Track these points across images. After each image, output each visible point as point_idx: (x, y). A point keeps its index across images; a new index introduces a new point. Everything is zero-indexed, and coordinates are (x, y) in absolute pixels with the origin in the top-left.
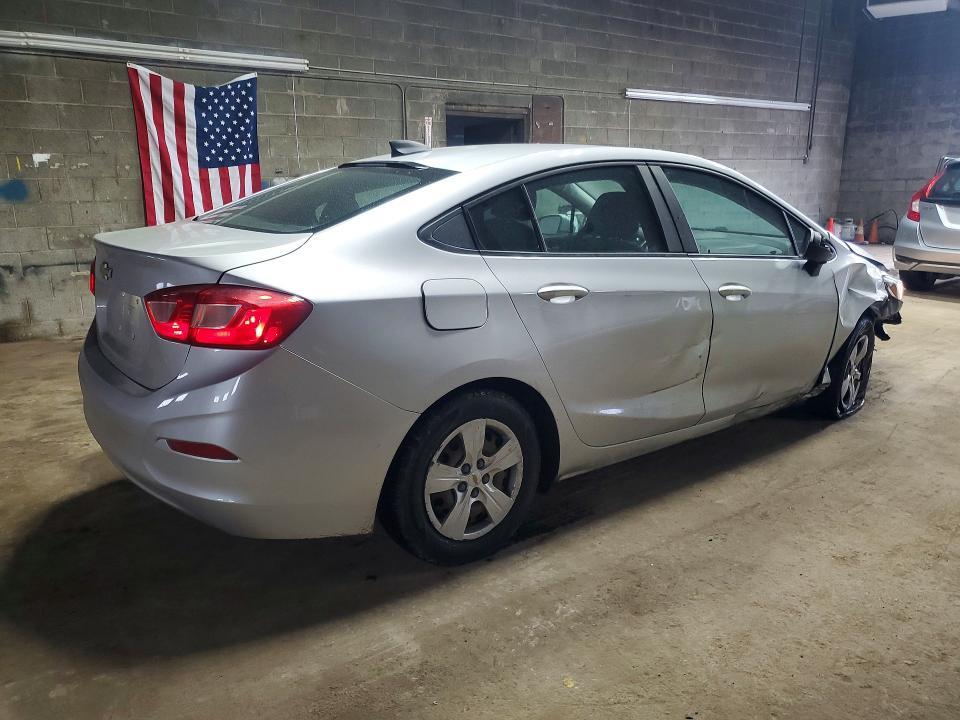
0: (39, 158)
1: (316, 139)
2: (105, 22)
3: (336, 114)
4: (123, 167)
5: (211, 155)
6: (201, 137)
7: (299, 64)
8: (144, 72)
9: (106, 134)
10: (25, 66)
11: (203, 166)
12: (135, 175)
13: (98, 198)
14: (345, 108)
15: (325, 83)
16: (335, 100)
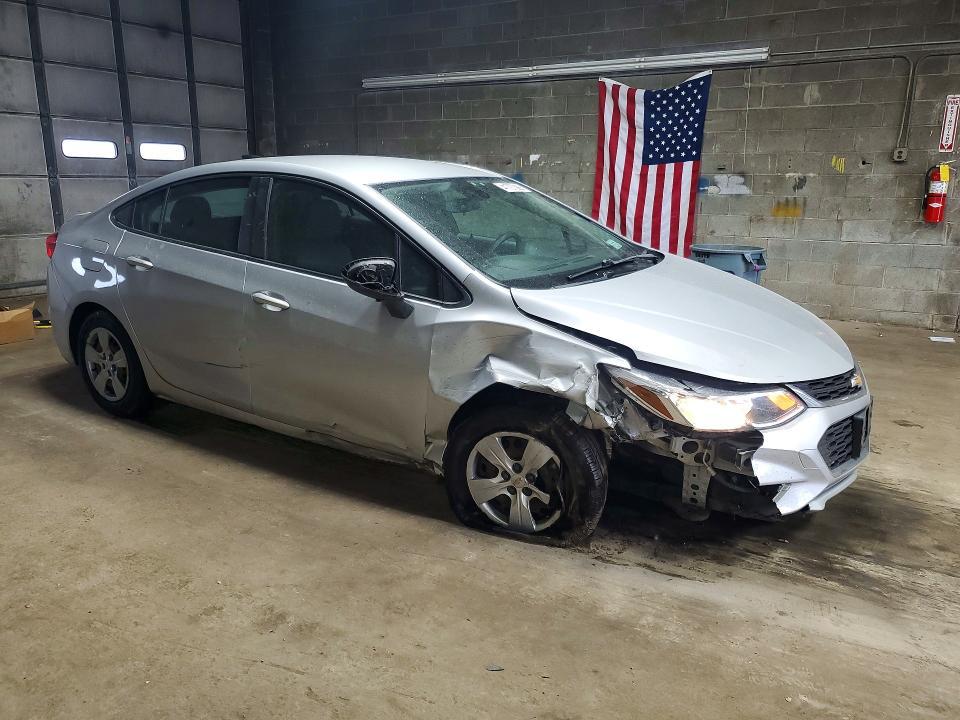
0: (534, 158)
1: (771, 133)
2: (589, 47)
3: (805, 104)
4: (585, 163)
5: (654, 153)
6: (648, 136)
7: (760, 54)
8: (609, 83)
9: (577, 138)
10: (534, 91)
11: (646, 162)
12: (592, 171)
13: (564, 189)
14: (816, 94)
15: (792, 70)
16: (804, 88)
